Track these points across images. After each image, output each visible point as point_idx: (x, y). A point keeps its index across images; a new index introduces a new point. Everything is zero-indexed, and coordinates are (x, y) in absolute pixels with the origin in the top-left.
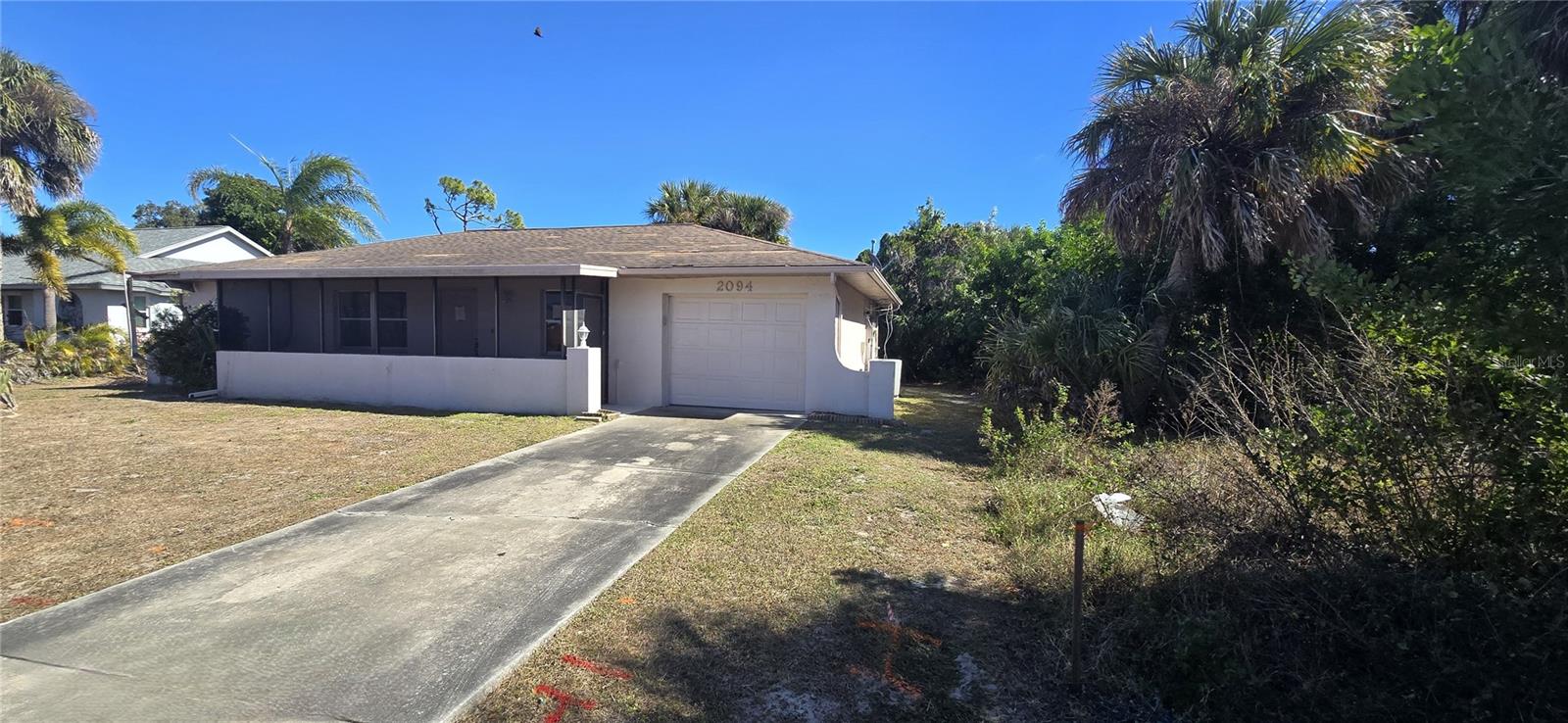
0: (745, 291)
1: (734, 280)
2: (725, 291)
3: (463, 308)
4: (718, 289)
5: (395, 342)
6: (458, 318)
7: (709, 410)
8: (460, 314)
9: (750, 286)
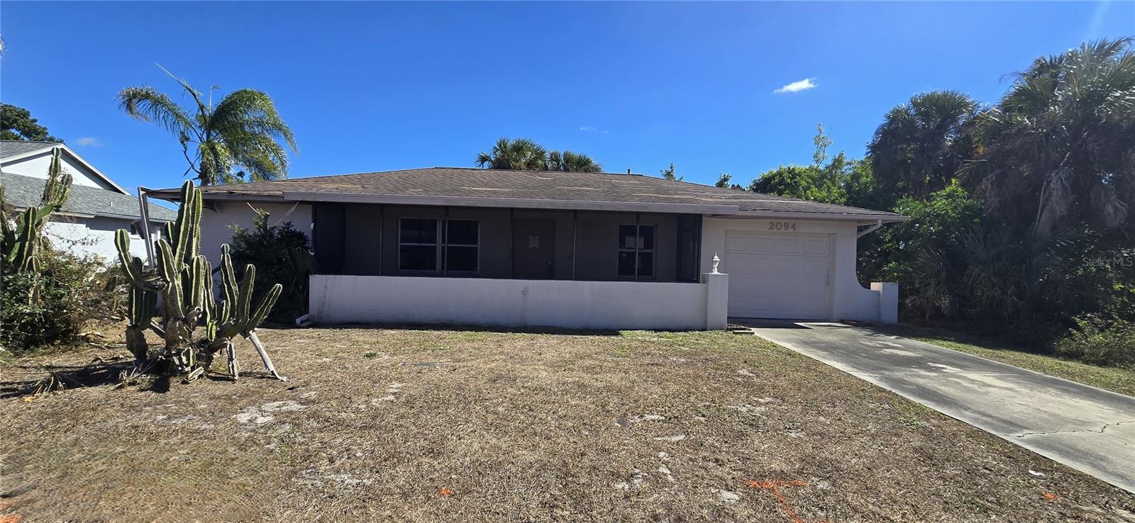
0: (790, 230)
1: (783, 222)
2: (775, 230)
3: (537, 237)
4: (770, 229)
5: (462, 265)
6: (531, 246)
7: (766, 321)
8: (534, 243)
9: (794, 227)
